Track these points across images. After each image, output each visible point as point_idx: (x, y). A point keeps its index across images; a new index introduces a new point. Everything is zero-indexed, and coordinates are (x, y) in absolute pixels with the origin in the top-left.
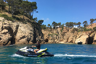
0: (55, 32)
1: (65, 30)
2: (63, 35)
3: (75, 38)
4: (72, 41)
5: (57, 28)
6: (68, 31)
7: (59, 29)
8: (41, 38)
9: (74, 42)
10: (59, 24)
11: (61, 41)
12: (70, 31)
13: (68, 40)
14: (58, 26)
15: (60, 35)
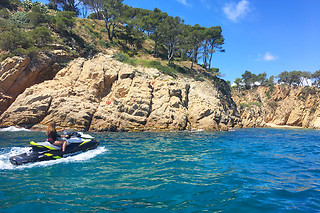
0: (249, 97)
1: (278, 93)
2: (274, 106)
3: (308, 113)
4: (298, 121)
5: (256, 87)
6: (288, 94)
7: (261, 91)
8: (233, 114)
9: (304, 123)
10: (261, 77)
11: (267, 121)
12: (292, 94)
13: (287, 118)
14: (257, 83)
15: (265, 107)
